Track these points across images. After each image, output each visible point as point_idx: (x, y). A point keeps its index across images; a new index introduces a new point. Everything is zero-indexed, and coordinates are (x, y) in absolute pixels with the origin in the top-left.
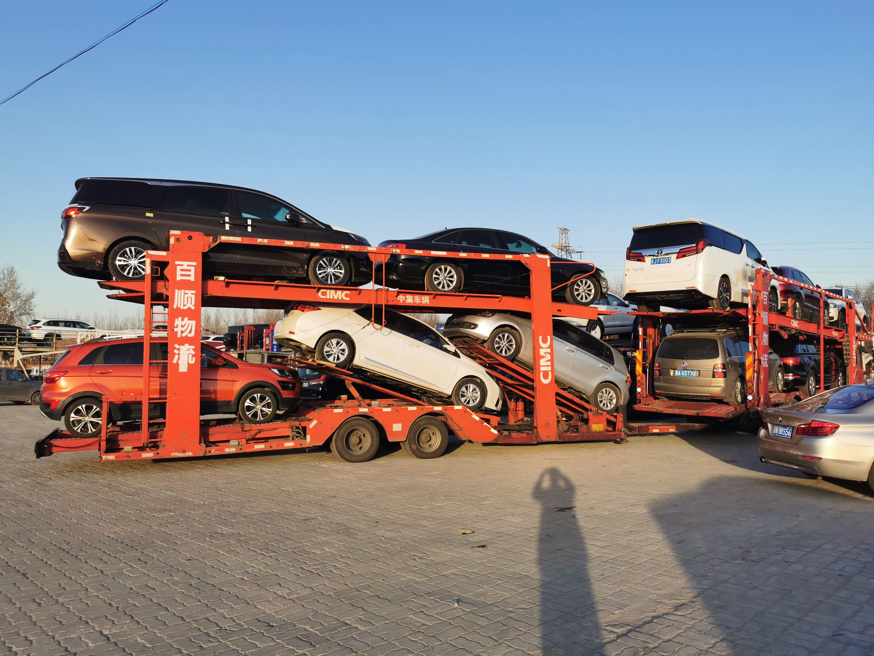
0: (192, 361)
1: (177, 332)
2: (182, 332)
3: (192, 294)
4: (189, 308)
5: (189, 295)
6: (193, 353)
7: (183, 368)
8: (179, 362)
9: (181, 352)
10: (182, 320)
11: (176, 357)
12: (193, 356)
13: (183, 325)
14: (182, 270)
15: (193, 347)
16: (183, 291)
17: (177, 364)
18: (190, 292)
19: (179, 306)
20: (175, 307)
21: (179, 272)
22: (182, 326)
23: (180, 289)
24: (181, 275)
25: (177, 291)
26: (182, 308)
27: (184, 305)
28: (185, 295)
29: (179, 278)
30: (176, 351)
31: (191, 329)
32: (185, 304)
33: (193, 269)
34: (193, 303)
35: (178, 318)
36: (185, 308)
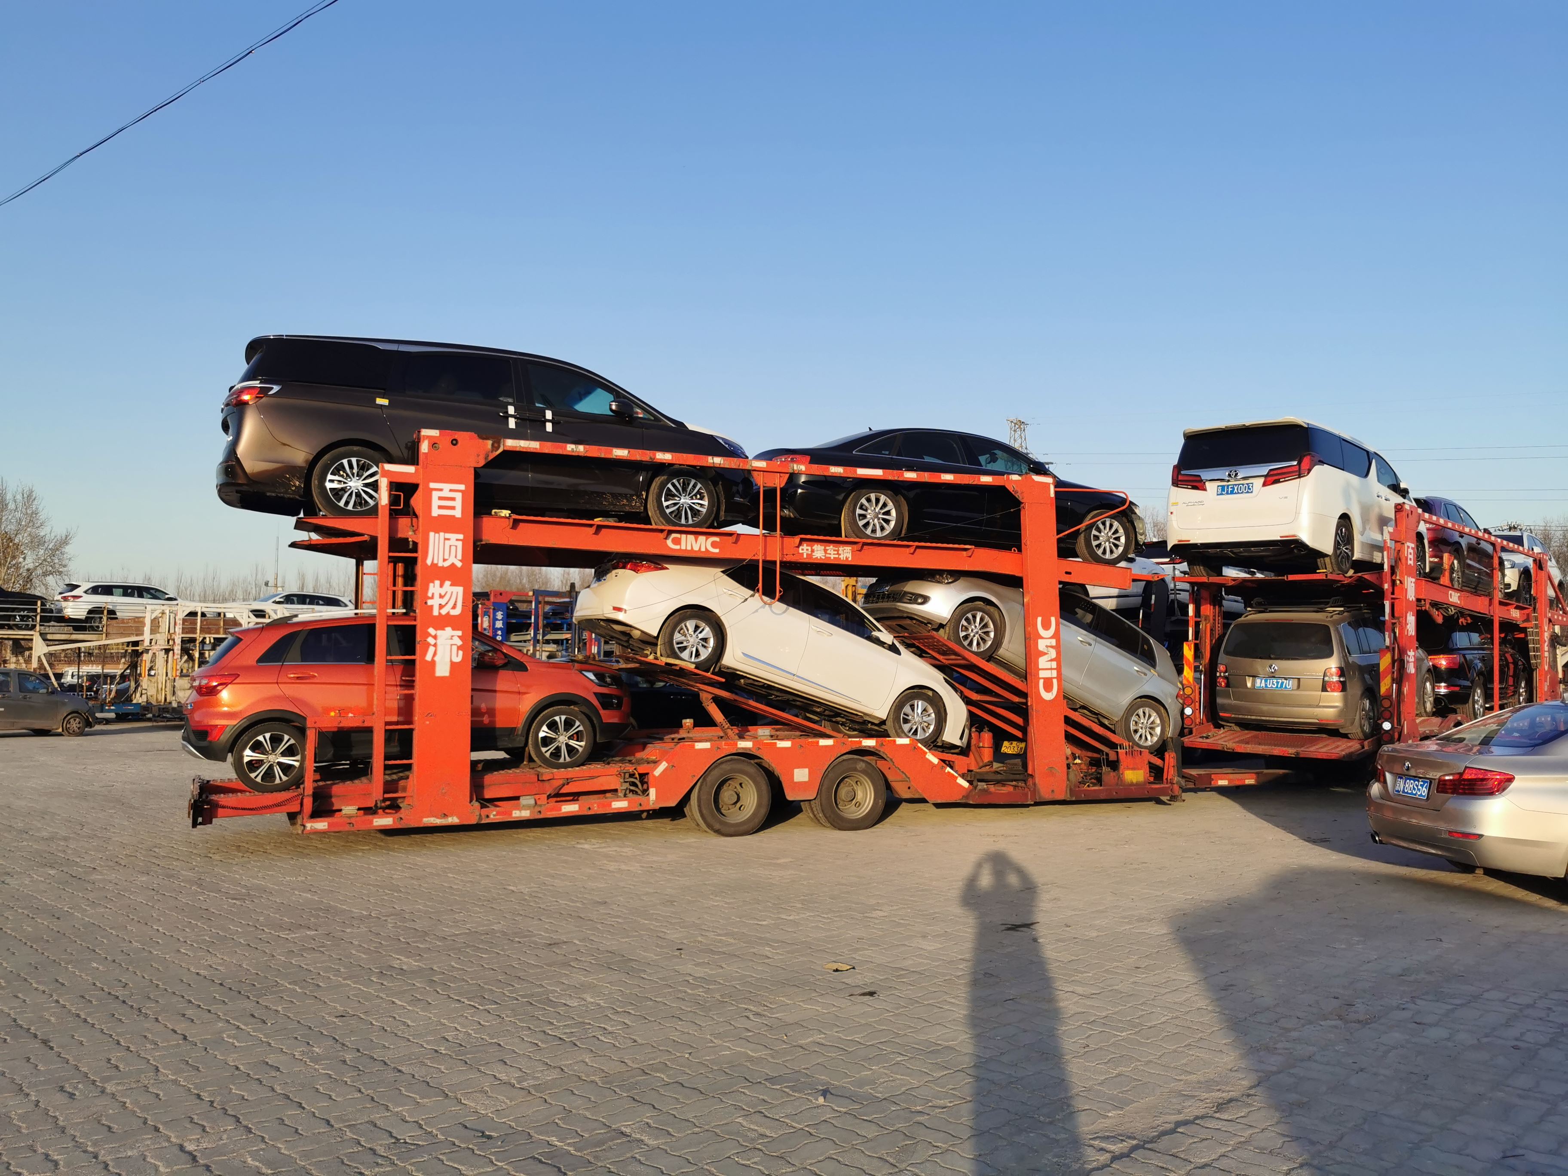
0: (458, 659)
1: (432, 606)
2: (441, 607)
3: (457, 540)
4: (453, 564)
5: (453, 542)
6: (460, 643)
7: (442, 670)
8: (436, 659)
9: (439, 642)
10: (441, 586)
11: (431, 650)
12: (459, 648)
13: (443, 594)
14: (440, 498)
15: (460, 633)
16: (442, 534)
17: (433, 663)
18: (454, 537)
19: (435, 562)
20: (429, 562)
21: (435, 502)
22: (441, 597)
23: (437, 531)
24: (440, 507)
25: (432, 534)
26: (440, 565)
27: (444, 560)
28: (447, 542)
29: (435, 512)
30: (431, 640)
31: (456, 602)
32: (446, 557)
33: (459, 496)
34: (460, 556)
35: (433, 582)
36: (446, 564)
